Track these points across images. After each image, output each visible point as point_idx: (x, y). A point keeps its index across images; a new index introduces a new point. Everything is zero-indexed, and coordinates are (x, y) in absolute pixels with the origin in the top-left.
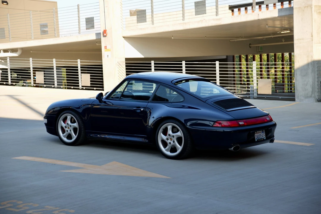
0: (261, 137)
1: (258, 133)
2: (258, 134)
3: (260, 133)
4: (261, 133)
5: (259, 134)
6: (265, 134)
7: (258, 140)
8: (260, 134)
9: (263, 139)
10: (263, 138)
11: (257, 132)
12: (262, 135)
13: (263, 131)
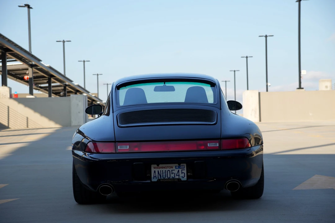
0: (173, 175)
1: (162, 168)
2: (164, 170)
3: (172, 167)
4: (174, 168)
5: (167, 170)
6: (185, 171)
7: (159, 180)
8: (171, 170)
9: (179, 179)
10: (177, 177)
11: (160, 166)
12: (176, 171)
13: (179, 164)
